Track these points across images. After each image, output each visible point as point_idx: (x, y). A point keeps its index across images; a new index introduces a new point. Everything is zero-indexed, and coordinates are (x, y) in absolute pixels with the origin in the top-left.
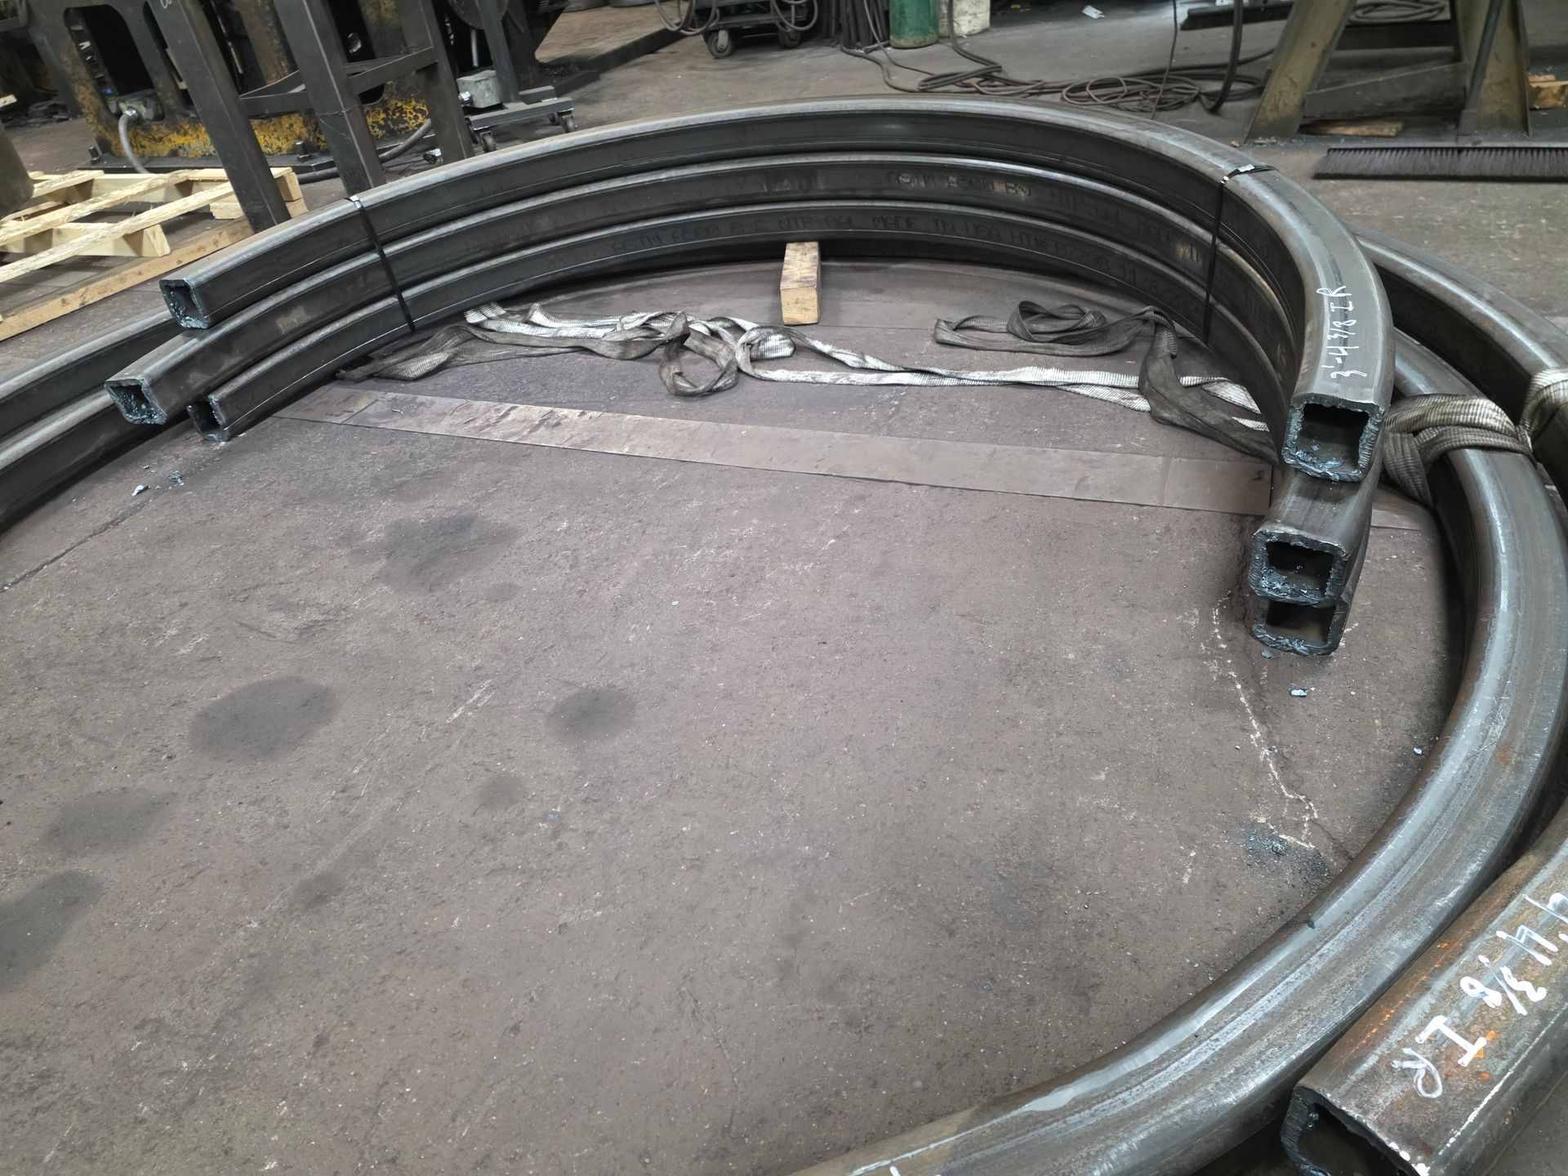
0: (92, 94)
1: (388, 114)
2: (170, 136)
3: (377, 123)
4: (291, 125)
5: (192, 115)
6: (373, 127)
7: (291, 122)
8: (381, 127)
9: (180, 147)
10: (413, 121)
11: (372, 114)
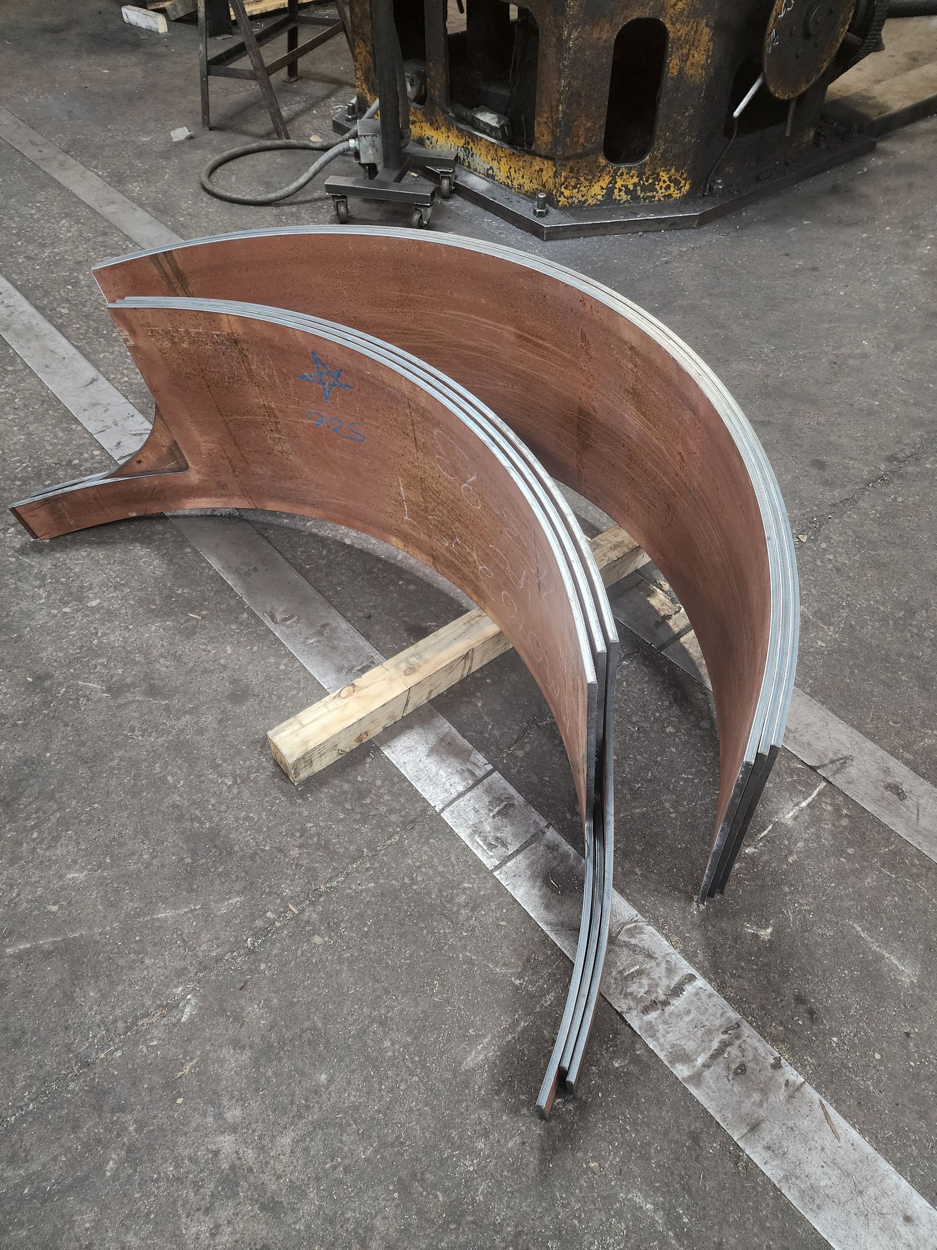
0: (368, 52)
1: (641, 179)
2: (424, 124)
3: (626, 187)
4: (541, 170)
5: (451, 114)
6: (620, 190)
7: (542, 167)
8: (628, 192)
9: (428, 139)
10: (663, 190)
11: (625, 177)
